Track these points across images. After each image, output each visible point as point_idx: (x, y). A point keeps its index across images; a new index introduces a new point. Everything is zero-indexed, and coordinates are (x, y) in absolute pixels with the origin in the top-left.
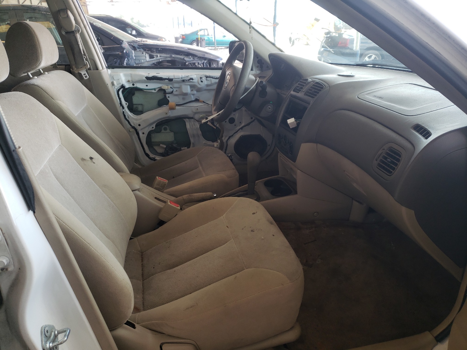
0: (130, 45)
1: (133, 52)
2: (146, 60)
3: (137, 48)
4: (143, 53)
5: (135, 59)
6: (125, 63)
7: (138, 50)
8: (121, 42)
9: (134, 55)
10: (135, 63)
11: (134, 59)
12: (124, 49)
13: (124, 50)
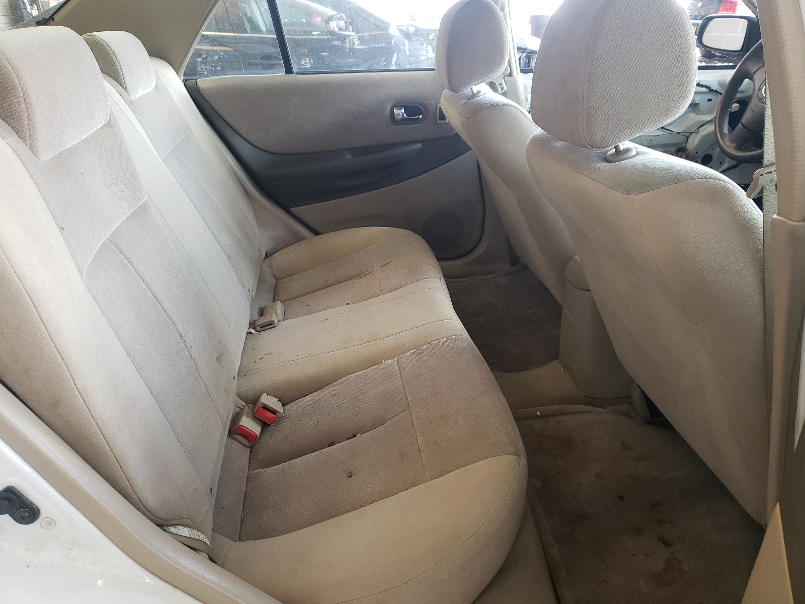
0: (400, 30)
1: (406, 42)
2: (428, 57)
3: (412, 36)
4: (422, 44)
5: (409, 56)
6: (393, 63)
7: (414, 39)
8: (387, 25)
9: (407, 48)
10: (409, 62)
11: (408, 54)
12: (391, 37)
13: (392, 39)
